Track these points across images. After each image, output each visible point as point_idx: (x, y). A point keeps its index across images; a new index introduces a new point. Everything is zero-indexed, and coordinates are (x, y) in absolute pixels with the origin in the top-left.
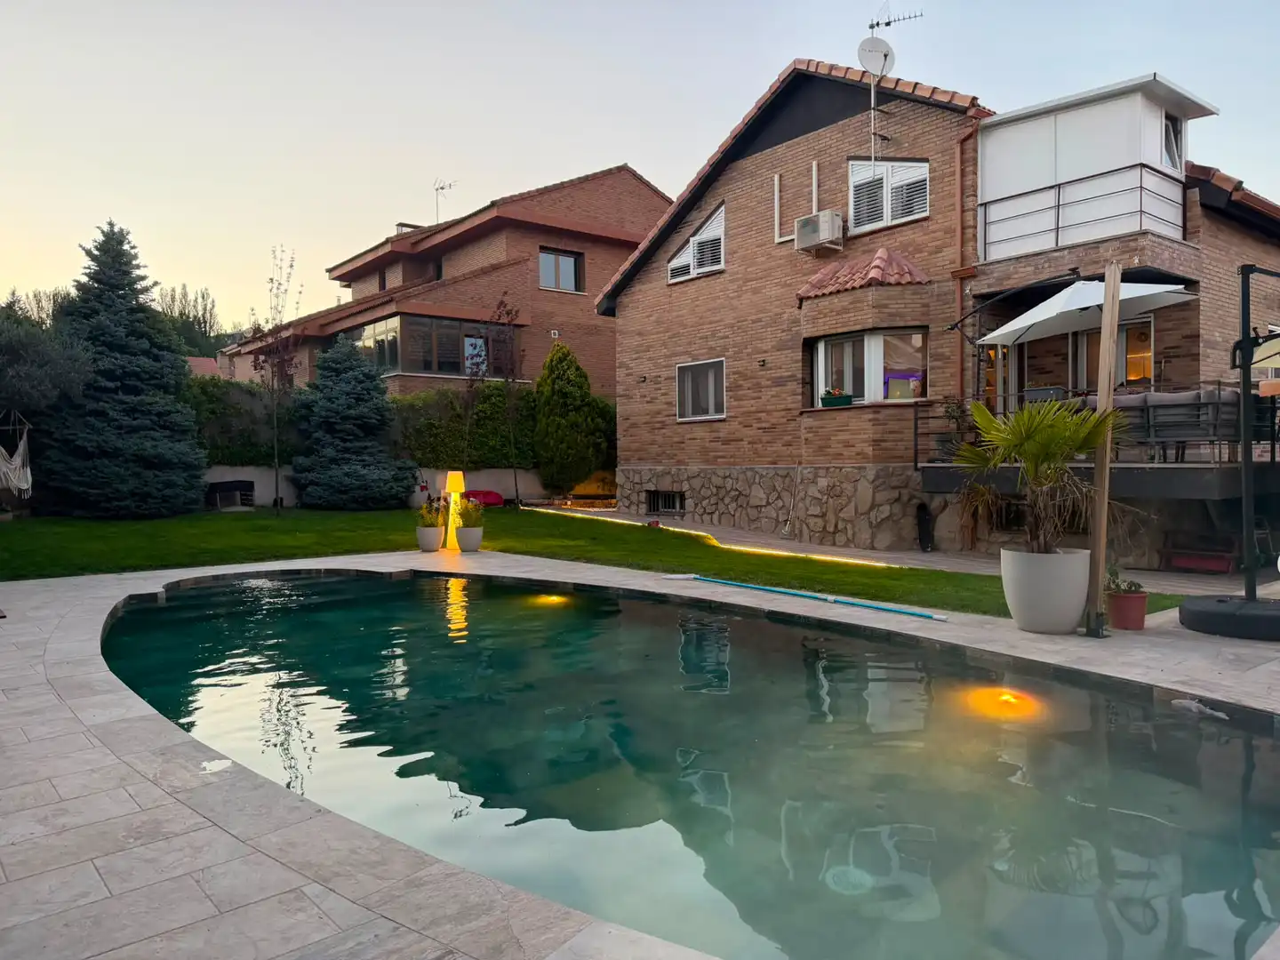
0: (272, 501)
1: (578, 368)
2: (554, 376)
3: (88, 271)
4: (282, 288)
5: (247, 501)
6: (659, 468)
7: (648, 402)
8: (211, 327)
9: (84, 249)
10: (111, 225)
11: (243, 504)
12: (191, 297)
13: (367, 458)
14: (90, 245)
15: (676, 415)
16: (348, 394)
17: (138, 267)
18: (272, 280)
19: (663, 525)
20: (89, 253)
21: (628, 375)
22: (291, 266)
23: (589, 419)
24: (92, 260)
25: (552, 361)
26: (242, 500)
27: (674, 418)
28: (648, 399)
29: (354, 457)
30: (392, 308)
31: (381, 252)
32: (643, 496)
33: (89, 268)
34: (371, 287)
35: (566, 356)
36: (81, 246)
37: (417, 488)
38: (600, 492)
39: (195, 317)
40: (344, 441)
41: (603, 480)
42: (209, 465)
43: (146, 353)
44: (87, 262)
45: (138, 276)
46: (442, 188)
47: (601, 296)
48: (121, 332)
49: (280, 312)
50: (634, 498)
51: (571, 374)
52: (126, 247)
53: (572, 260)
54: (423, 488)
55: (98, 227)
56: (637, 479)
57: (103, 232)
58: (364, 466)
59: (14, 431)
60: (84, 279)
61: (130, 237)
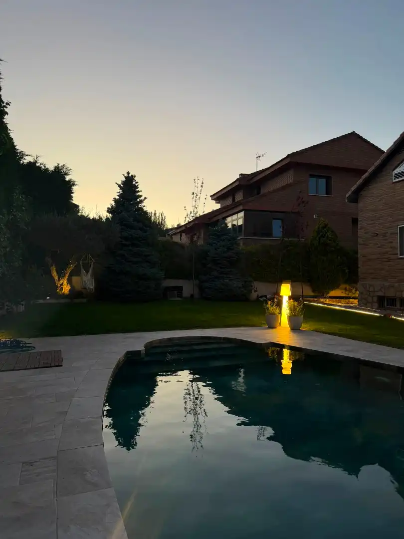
0: (189, 296)
1: (332, 232)
2: (319, 236)
3: (119, 194)
4: (198, 197)
5: (180, 295)
6: (387, 284)
7: (379, 247)
8: (164, 226)
9: (117, 184)
10: (128, 173)
11: (178, 297)
12: (157, 215)
13: (231, 276)
14: (120, 183)
15: (397, 254)
16: (223, 246)
17: (138, 191)
18: (193, 193)
19: (394, 316)
20: (119, 186)
21: (365, 233)
22: (202, 186)
23: (339, 257)
24: (121, 189)
25: (319, 228)
26: (178, 294)
27: (397, 255)
28: (379, 245)
29: (225, 276)
30: (241, 208)
31: (234, 186)
32: (375, 299)
33: (119, 193)
34: (229, 202)
35: (326, 226)
36: (116, 183)
37: (253, 291)
38: (343, 295)
39: (159, 222)
40: (221, 268)
41: (346, 289)
42: (165, 278)
43: (141, 229)
44: (118, 190)
45: (138, 195)
46: (259, 157)
47: (350, 193)
48: (131, 220)
49: (197, 208)
50: (370, 299)
51: (329, 234)
52: (134, 183)
53: (324, 180)
54: (255, 291)
55: (123, 175)
56: (371, 289)
57: (125, 176)
58: (230, 280)
59: (88, 263)
60: (117, 197)
61: (135, 178)
